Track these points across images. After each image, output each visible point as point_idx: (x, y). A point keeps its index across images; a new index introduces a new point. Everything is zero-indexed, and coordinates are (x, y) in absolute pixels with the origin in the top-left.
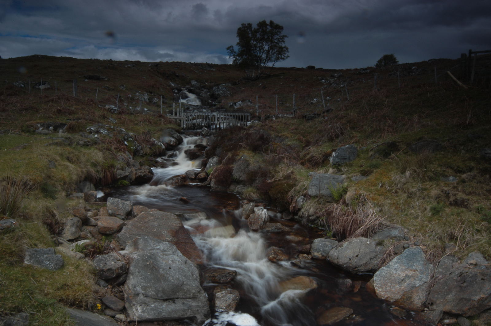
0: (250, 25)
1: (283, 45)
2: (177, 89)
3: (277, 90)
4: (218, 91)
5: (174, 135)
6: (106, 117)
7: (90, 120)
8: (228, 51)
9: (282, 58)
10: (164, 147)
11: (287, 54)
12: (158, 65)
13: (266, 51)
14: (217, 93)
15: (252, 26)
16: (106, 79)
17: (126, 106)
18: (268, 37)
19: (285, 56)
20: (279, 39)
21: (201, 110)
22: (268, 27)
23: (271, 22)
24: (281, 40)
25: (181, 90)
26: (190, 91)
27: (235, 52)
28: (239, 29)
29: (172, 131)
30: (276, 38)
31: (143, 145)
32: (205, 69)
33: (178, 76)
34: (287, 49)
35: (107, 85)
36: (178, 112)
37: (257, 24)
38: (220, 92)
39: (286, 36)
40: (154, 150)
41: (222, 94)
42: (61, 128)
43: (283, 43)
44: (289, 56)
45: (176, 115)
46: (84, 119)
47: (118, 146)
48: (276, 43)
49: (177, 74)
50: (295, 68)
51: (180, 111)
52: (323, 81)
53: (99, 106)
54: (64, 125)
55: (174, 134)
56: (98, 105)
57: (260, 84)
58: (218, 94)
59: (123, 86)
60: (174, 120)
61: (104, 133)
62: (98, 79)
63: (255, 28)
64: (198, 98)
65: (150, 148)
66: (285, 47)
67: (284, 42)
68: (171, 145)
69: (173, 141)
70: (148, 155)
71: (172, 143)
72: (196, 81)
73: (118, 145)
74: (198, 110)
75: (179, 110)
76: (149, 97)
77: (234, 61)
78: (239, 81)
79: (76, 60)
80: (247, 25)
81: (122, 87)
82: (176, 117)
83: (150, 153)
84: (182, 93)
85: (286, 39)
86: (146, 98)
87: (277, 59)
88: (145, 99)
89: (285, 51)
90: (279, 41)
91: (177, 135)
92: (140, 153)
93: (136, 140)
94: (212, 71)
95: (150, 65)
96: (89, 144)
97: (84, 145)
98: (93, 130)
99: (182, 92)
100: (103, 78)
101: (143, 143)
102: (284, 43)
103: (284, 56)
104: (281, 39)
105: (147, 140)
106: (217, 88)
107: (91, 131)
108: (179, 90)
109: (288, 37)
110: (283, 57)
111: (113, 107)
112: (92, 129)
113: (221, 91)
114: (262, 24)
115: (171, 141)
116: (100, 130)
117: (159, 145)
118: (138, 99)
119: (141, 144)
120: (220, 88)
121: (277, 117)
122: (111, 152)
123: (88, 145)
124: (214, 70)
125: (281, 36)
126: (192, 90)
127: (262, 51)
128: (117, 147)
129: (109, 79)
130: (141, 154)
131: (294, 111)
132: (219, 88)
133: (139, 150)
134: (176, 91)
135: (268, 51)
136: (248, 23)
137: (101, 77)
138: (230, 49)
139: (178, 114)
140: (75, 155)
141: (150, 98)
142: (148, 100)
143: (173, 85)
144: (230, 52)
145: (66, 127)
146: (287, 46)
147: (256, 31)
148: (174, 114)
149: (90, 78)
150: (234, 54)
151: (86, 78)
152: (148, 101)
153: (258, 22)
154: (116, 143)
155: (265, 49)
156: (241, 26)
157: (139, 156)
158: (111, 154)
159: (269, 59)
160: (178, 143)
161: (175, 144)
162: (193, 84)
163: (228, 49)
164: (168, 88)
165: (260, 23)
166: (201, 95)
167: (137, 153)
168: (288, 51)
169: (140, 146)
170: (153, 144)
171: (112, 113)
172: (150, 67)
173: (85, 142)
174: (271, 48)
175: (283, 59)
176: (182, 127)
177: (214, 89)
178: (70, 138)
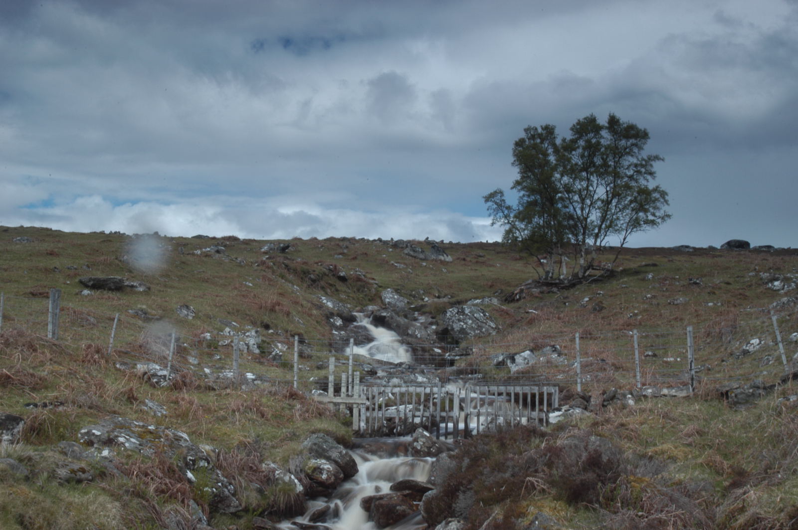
0: (549, 131)
1: (651, 185)
2: (340, 316)
3: (636, 315)
4: (459, 320)
5: (330, 453)
6: (136, 399)
7: (90, 408)
8: (490, 204)
9: (647, 222)
10: (300, 488)
11: (664, 209)
12: (288, 247)
13: (599, 203)
14: (457, 327)
15: (556, 131)
16: (141, 289)
17: (193, 365)
18: (605, 164)
19: (657, 214)
20: (636, 166)
21: (412, 377)
22: (604, 133)
23: (613, 121)
24: (643, 170)
25: (353, 319)
26: (379, 321)
27: (509, 208)
28: (519, 143)
29: (326, 442)
30: (626, 163)
31: (240, 482)
32: (422, 256)
33: (343, 279)
34: (663, 194)
35: (144, 307)
36: (343, 384)
37: (571, 125)
38: (466, 323)
39: (657, 158)
40: (272, 499)
41: (472, 328)
42: (8, 429)
43: (649, 177)
44: (669, 216)
45: (337, 390)
46: (74, 403)
47: (166, 484)
48: (631, 177)
49: (342, 274)
50: (687, 247)
51: (350, 380)
52: (776, 283)
53: (118, 366)
54: (15, 420)
55: (332, 448)
56: (114, 364)
57: (587, 299)
58: (462, 331)
59: (187, 307)
60: (331, 407)
61: (127, 445)
62: (118, 287)
63: (564, 140)
64: (402, 342)
65: (260, 491)
66: (656, 189)
67: (651, 174)
68: (322, 484)
69: (328, 471)
70: (254, 510)
71: (324, 476)
72: (397, 291)
73: (167, 481)
74: (401, 378)
75: (348, 378)
76: (259, 340)
77: (508, 232)
78: (522, 291)
79: (58, 235)
80: (540, 130)
81: (185, 312)
82: (338, 400)
83: (259, 506)
84: (356, 327)
85: (656, 166)
86: (252, 341)
87: (635, 224)
88: (247, 345)
89: (657, 200)
90: (639, 172)
91: (340, 453)
92: (229, 506)
93: (220, 467)
94: (443, 263)
95: (265, 248)
96: (83, 476)
97: (68, 481)
98: (97, 436)
99: (355, 324)
100: (132, 286)
101: (241, 475)
102: (654, 178)
103: (654, 215)
104: (642, 166)
105: (251, 468)
106: (458, 312)
107: (93, 437)
108: (349, 319)
109: (663, 160)
110: (651, 218)
111: (158, 367)
112: (94, 434)
113: (470, 322)
114: (587, 126)
115: (323, 469)
116: (117, 436)
117: (284, 482)
118: (228, 345)
119: (234, 479)
120: (467, 311)
121: (639, 398)
122: (147, 501)
123: (79, 481)
124: (449, 259)
125: (643, 159)
126: (385, 317)
127: (588, 202)
128: (164, 487)
129: (149, 289)
130: (232, 510)
131: (692, 379)
132: (462, 312)
133: (229, 496)
134: (339, 322)
135: (607, 203)
136: (544, 125)
137: (127, 283)
138: (494, 199)
139: (343, 389)
140: (43, 510)
141: (263, 341)
142: (259, 347)
143: (330, 304)
144: (495, 206)
145: (21, 425)
146: (663, 188)
147: (570, 146)
148: (331, 390)
149: (97, 285)
150: (506, 212)
151: (85, 285)
152: (257, 351)
153: (575, 122)
154: (161, 475)
155: (596, 197)
156: (523, 135)
157: (225, 514)
158: (144, 507)
159: (608, 224)
160: (342, 476)
161: (333, 478)
162: (387, 300)
163: (489, 198)
164: (315, 312)
165: (579, 123)
166: (410, 332)
167: (220, 505)
168: (666, 201)
169: (230, 484)
170: (269, 480)
171: (153, 386)
172: (266, 253)
173: (73, 471)
174: (616, 193)
175: (653, 223)
176: (355, 427)
177: (448, 315)
178: (30, 459)
